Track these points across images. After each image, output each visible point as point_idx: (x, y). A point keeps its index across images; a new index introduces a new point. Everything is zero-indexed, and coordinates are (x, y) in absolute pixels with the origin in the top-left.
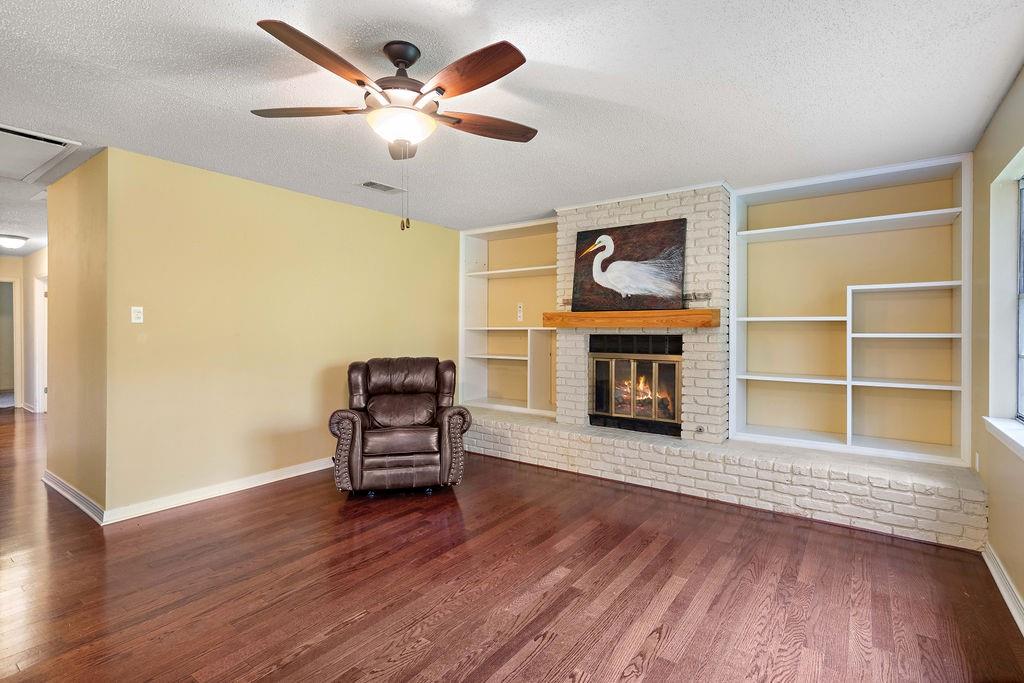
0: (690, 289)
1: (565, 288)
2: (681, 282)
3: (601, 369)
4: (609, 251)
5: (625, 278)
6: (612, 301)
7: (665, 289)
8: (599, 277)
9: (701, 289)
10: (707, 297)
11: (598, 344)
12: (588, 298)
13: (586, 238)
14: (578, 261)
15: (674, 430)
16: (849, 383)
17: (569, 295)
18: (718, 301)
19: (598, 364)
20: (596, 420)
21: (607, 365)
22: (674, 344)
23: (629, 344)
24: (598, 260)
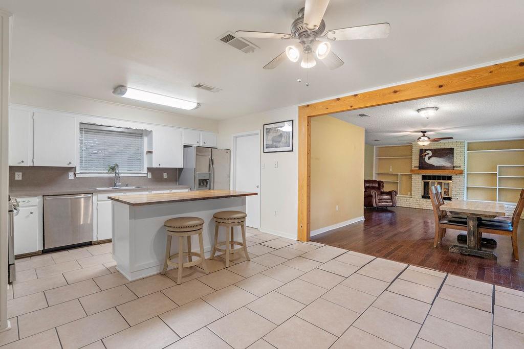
0: (455, 165)
1: (415, 163)
2: (452, 163)
3: (426, 185)
4: (430, 155)
5: (435, 161)
6: (432, 167)
7: (448, 165)
8: (427, 161)
9: (458, 165)
10: (460, 167)
11: (424, 177)
12: (423, 166)
13: (422, 151)
15: (449, 199)
16: (498, 187)
17: (418, 165)
18: (465, 168)
19: (425, 183)
20: (423, 197)
21: (428, 183)
22: (450, 178)
23: (434, 178)
24: (427, 157)
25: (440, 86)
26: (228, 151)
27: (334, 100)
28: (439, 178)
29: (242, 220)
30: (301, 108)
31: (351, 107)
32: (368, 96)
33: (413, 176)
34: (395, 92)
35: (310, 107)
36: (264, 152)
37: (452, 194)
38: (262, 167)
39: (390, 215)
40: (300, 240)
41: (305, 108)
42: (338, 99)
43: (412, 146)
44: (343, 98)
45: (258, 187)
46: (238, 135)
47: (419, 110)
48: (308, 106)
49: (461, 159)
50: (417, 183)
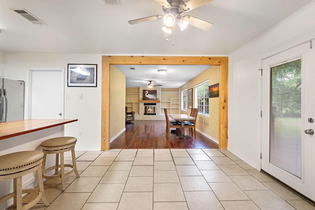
0: (157, 98)
1: (141, 97)
2: (156, 97)
3: (146, 108)
4: (148, 93)
5: (149, 96)
6: (148, 99)
7: (155, 98)
8: (146, 96)
9: (158, 98)
10: (159, 99)
11: (145, 104)
12: (145, 98)
13: (144, 91)
14: (143, 94)
15: (155, 114)
16: (171, 108)
17: (142, 98)
18: (160, 99)
19: (145, 107)
20: (145, 114)
21: (146, 107)
22: (155, 104)
23: (149, 104)
24: (146, 94)
25: (184, 61)
26: (23, 83)
27: (130, 56)
28: (151, 104)
29: (72, 145)
30: (103, 57)
31: (140, 63)
32: (150, 58)
33: (140, 104)
34: (164, 59)
35: (111, 58)
36: (68, 86)
37: (156, 112)
38: (65, 98)
39: (131, 125)
40: (103, 150)
41: (108, 58)
42: (132, 57)
43: (139, 88)
44: (134, 56)
45: (61, 115)
46: (33, 69)
47: (159, 71)
48: (110, 56)
49: (159, 95)
50: (142, 107)
